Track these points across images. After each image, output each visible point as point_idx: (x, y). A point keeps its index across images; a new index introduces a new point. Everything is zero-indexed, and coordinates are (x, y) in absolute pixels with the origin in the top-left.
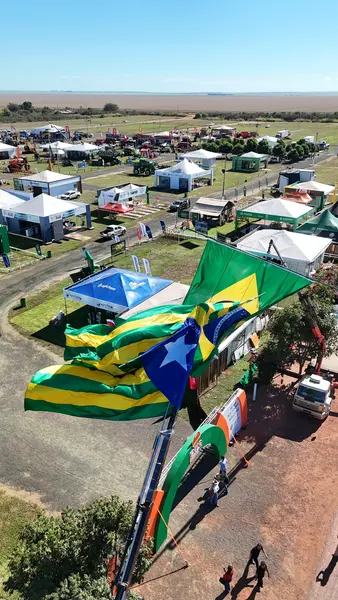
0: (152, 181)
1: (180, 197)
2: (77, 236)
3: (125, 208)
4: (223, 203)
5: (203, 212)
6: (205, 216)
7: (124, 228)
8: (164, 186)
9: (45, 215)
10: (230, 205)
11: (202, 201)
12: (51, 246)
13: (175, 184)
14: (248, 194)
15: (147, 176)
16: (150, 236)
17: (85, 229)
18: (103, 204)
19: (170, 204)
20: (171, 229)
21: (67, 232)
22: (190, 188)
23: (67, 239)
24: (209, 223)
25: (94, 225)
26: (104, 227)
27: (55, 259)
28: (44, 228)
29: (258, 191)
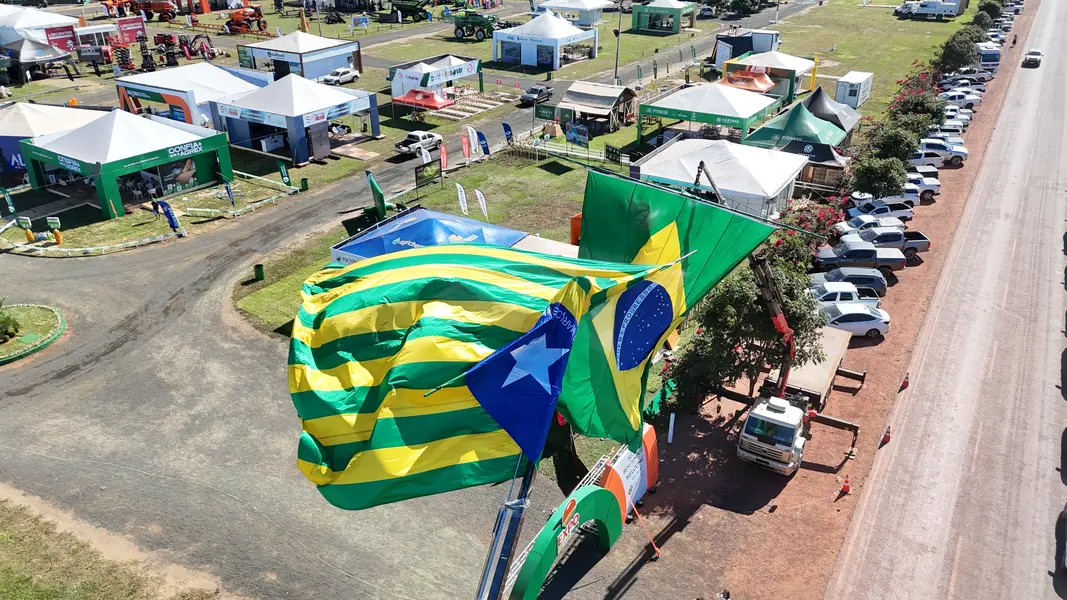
0: (488, 50)
1: (538, 80)
2: (354, 151)
3: (439, 100)
4: (616, 91)
5: (579, 108)
6: (584, 115)
7: (438, 137)
8: (510, 60)
9: (296, 114)
10: (628, 94)
11: (578, 87)
12: (308, 170)
13: (529, 57)
14: (662, 74)
15: (479, 41)
16: (486, 151)
17: (369, 138)
18: (400, 91)
19: (522, 93)
20: (521, 138)
21: (336, 143)
22: (557, 62)
23: (335, 157)
24: (590, 127)
25: (385, 131)
26: (403, 135)
27: (315, 193)
28: (294, 136)
29: (677, 68)
